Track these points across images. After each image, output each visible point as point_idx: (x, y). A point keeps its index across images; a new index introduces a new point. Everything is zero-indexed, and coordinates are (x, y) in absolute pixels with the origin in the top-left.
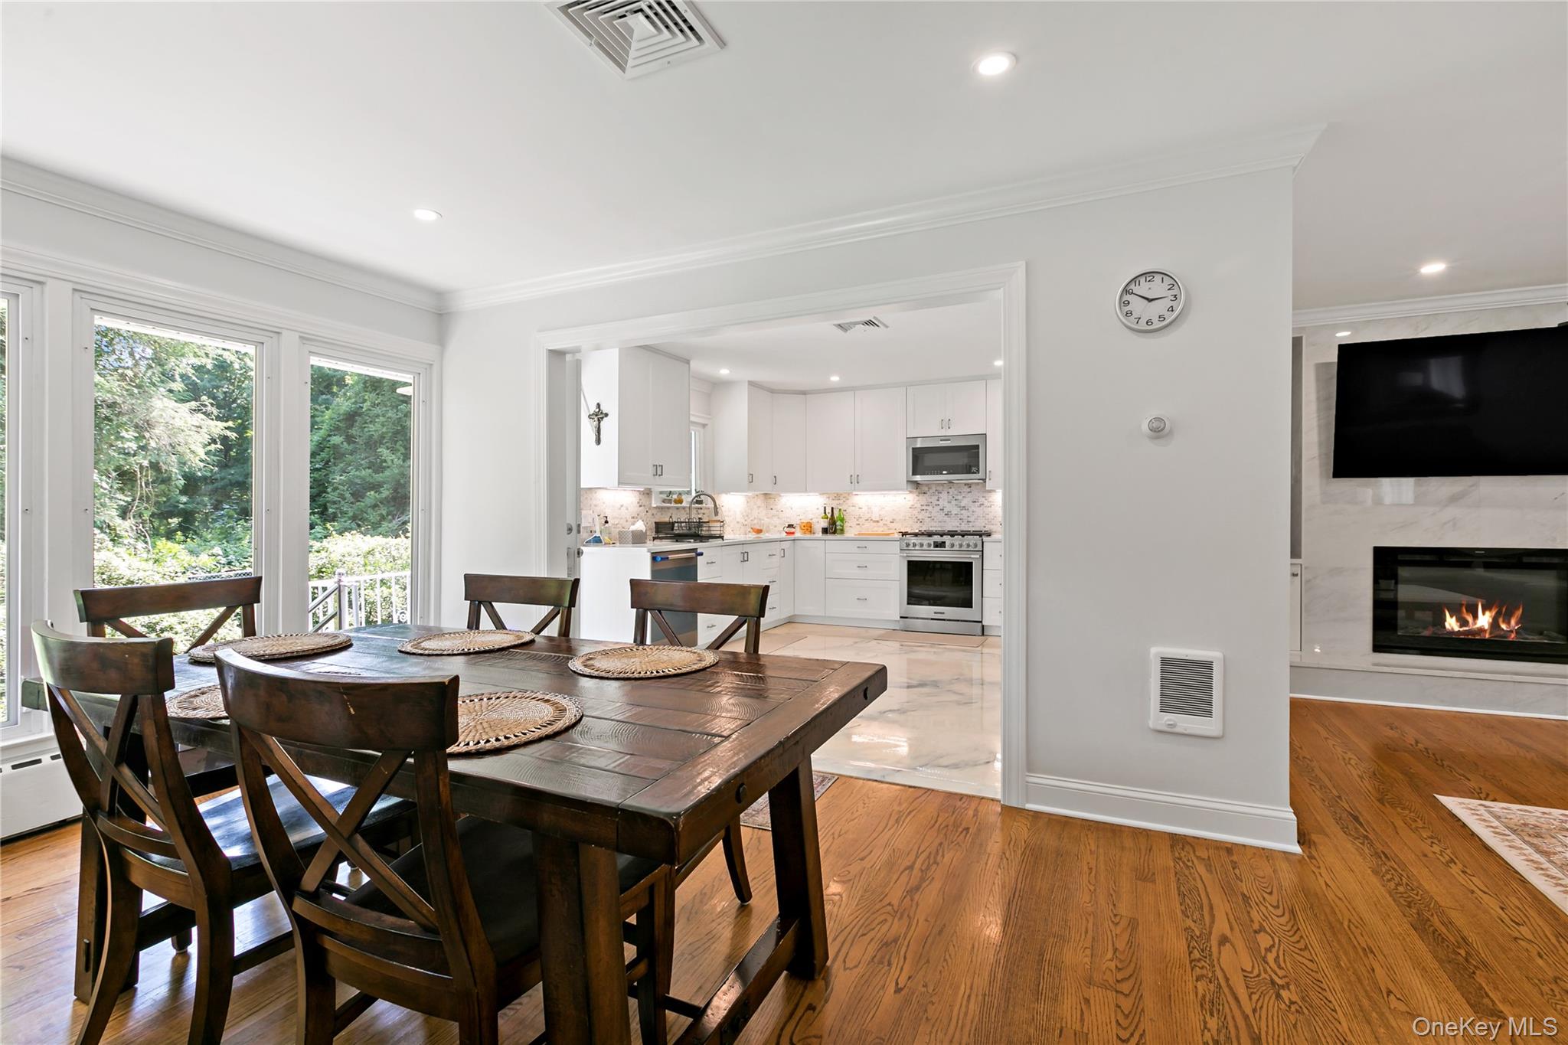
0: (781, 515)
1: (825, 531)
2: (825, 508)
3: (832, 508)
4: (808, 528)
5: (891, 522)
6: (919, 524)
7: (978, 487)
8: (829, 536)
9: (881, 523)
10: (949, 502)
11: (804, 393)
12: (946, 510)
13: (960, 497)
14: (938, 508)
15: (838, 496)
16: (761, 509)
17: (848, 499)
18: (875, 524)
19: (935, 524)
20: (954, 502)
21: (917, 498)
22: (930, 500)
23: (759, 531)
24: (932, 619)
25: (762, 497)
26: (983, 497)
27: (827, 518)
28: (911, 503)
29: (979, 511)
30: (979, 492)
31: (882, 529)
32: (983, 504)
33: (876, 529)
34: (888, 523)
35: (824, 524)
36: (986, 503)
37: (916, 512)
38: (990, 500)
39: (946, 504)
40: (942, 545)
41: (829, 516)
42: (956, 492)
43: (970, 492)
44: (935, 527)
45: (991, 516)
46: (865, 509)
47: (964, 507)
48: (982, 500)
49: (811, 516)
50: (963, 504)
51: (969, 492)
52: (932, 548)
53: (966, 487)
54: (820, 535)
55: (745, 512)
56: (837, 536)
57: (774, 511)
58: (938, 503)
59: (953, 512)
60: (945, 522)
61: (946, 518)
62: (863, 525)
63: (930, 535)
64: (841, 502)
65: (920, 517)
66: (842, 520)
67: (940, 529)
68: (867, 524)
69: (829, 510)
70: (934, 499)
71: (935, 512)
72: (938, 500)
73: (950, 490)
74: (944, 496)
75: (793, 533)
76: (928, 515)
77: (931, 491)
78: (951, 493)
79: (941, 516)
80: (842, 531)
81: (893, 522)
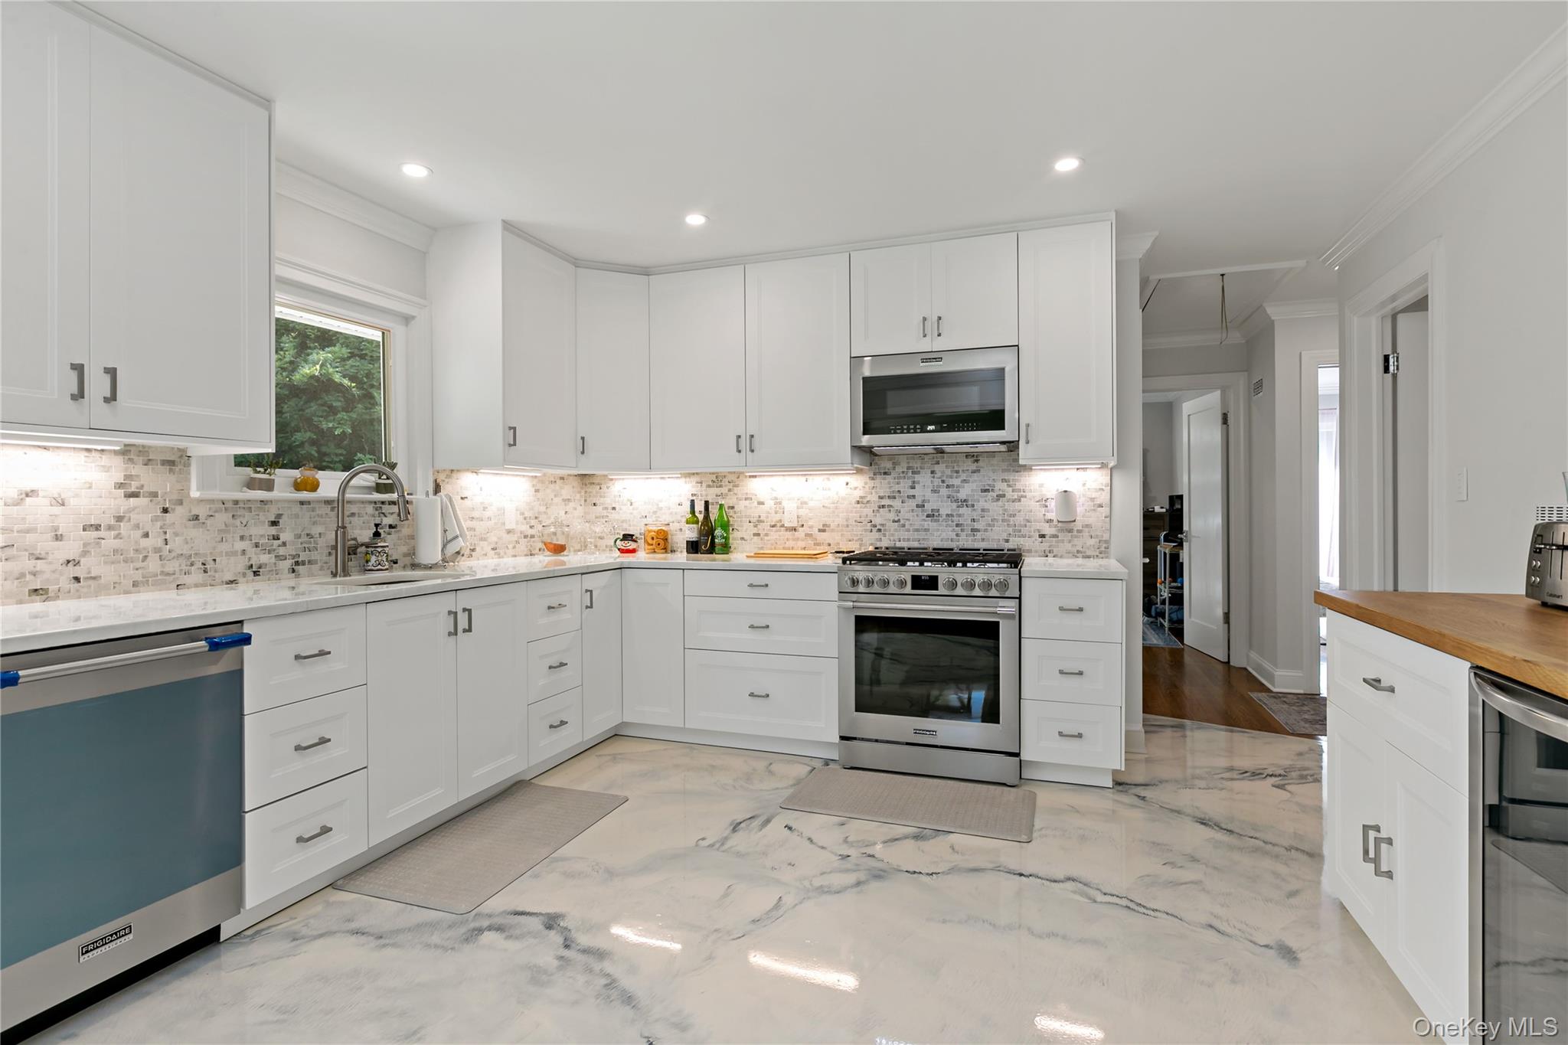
0: (614, 515)
1: (693, 547)
2: (693, 502)
3: (707, 503)
4: (662, 542)
5: (820, 531)
6: (875, 535)
7: (995, 461)
8: (703, 560)
9: (801, 533)
10: (934, 491)
11: (646, 271)
12: (928, 507)
13: (956, 482)
14: (912, 503)
15: (717, 480)
16: (572, 504)
17: (737, 486)
18: (789, 534)
19: (906, 535)
20: (944, 491)
21: (871, 483)
22: (896, 488)
23: (559, 549)
24: (907, 744)
25: (576, 483)
26: (1004, 480)
27: (697, 522)
28: (858, 494)
29: (995, 509)
30: (994, 471)
31: (801, 544)
32: (1004, 496)
33: (790, 544)
34: (816, 530)
35: (691, 533)
36: (1009, 494)
37: (868, 511)
38: (1018, 486)
39: (928, 494)
40: (931, 583)
41: (701, 517)
42: (948, 472)
43: (979, 471)
44: (908, 540)
45: (1019, 519)
46: (770, 504)
47: (965, 501)
48: (1001, 486)
49: (665, 518)
50: (962, 495)
51: (974, 472)
52: (908, 589)
53: (970, 460)
54: (681, 557)
55: (532, 509)
56: (718, 560)
57: (599, 509)
58: (912, 492)
59: (944, 512)
60: (926, 530)
61: (929, 524)
62: (767, 535)
63: (900, 557)
64: (724, 490)
65: (877, 521)
66: (726, 526)
67: (916, 544)
68: (774, 535)
69: (700, 507)
70: (904, 486)
71: (906, 509)
72: (913, 488)
73: (936, 468)
74: (925, 478)
75: (633, 551)
76: (892, 516)
77: (899, 469)
78: (938, 475)
79: (918, 520)
80: (726, 548)
81: (824, 531)
